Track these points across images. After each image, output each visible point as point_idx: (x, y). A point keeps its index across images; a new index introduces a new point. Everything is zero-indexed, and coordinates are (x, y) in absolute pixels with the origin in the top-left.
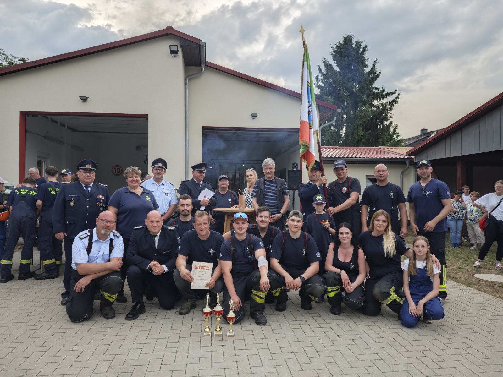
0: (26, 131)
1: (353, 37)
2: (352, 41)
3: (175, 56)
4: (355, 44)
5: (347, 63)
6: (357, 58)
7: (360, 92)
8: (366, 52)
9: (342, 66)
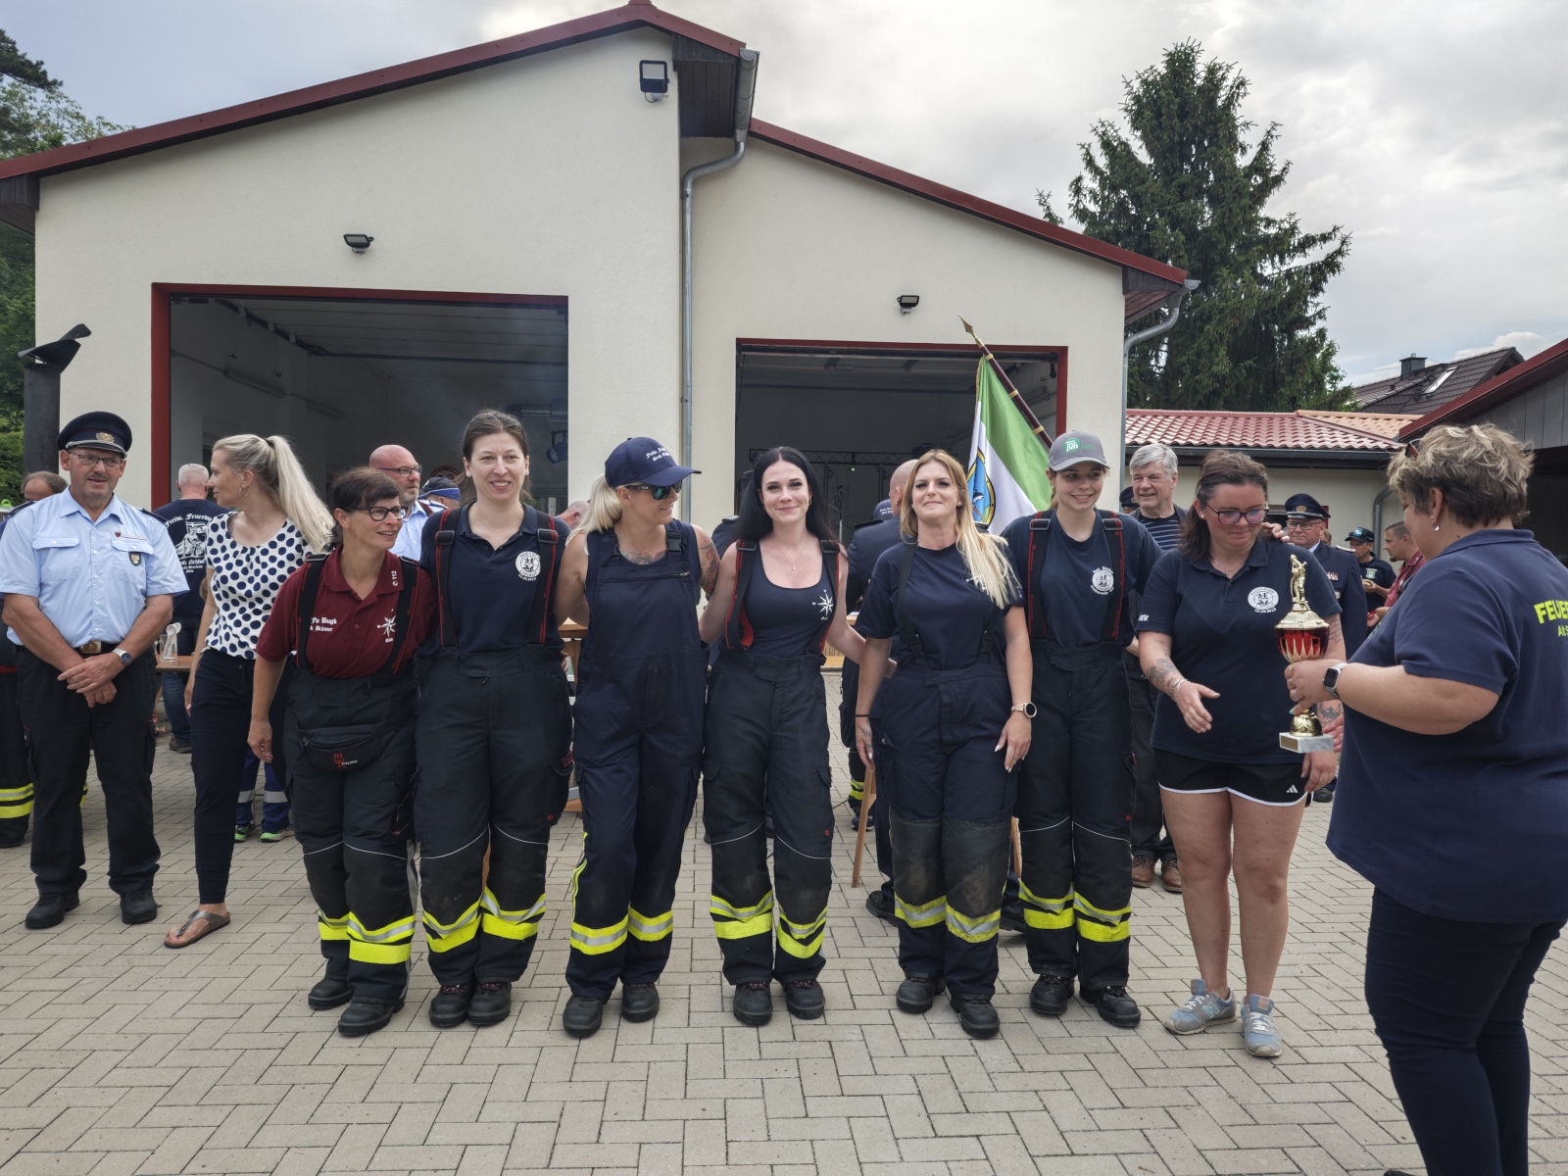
0: (171, 353)
1: (1197, 52)
2: (1193, 66)
3: (655, 100)
4: (1203, 74)
5: (1176, 138)
6: (1212, 122)
7: (1218, 231)
8: (1240, 101)
9: (1161, 146)
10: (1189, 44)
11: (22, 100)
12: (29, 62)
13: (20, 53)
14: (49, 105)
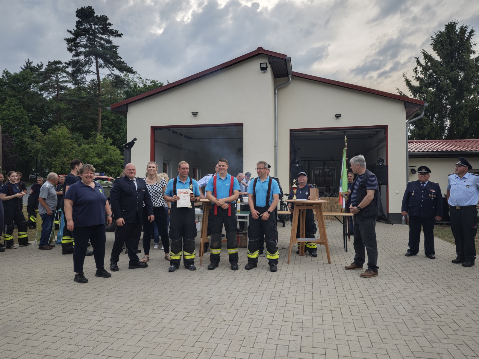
0: (156, 141)
1: (456, 24)
2: (455, 28)
3: (265, 72)
4: (459, 30)
5: (449, 52)
6: (462, 45)
7: (465, 80)
8: (472, 37)
9: (444, 55)
10: (453, 21)
11: (128, 76)
12: (129, 68)
13: (128, 66)
14: (134, 76)
